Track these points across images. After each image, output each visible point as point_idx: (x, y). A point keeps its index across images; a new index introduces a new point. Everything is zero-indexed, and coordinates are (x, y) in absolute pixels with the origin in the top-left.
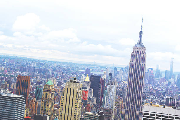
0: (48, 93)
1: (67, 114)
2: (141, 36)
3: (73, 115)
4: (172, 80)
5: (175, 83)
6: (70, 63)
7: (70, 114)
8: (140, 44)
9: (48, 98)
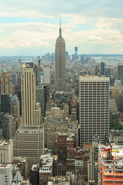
0: (5, 78)
1: (27, 90)
2: (60, 32)
3: (31, 90)
4: (77, 60)
5: (79, 62)
6: (5, 57)
7: (29, 90)
8: (60, 37)
9: (5, 82)
